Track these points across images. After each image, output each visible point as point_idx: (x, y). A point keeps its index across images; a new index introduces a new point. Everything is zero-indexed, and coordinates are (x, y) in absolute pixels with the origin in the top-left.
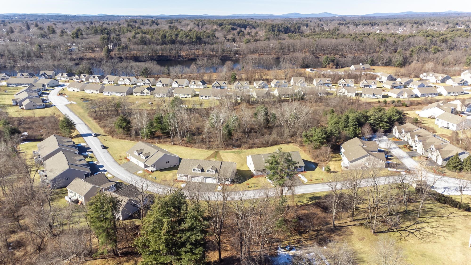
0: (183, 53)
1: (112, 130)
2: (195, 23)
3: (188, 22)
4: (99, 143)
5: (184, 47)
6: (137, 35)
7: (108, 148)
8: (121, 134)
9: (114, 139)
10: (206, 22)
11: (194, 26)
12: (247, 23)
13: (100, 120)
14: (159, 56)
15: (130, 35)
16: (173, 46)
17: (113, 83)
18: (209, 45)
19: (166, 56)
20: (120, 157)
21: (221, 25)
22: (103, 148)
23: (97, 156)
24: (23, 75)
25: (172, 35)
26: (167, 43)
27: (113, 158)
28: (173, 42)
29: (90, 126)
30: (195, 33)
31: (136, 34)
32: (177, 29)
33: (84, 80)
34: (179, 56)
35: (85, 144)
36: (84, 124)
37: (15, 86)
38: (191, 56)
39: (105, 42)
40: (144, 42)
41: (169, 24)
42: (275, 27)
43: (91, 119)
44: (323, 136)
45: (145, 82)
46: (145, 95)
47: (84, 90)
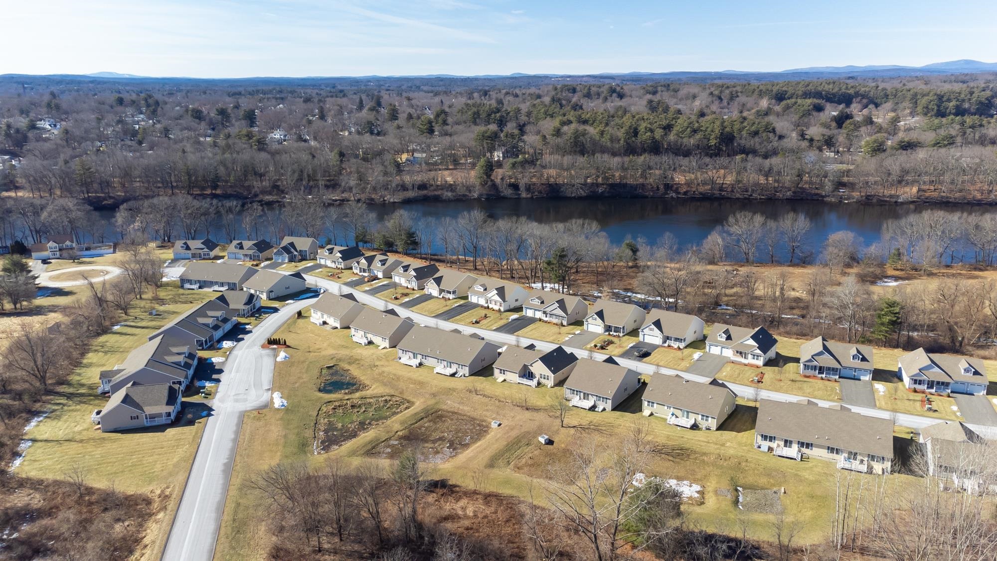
0: (679, 178)
2: (711, 94)
3: (694, 90)
5: (684, 161)
6: (565, 128)
10: (739, 89)
11: (710, 99)
12: (851, 91)
14: (612, 186)
15: (548, 125)
16: (654, 159)
17: (451, 296)
18: (759, 160)
19: (631, 186)
21: (780, 97)
24: (241, 248)
25: (654, 126)
26: (639, 151)
28: (655, 148)
30: (718, 123)
31: (563, 123)
32: (666, 110)
33: (380, 275)
34: (668, 187)
37: (196, 287)
38: (702, 189)
39: (485, 146)
40: (580, 147)
41: (649, 96)
42: (949, 100)
45: (548, 310)
46: (534, 383)
47: (349, 328)
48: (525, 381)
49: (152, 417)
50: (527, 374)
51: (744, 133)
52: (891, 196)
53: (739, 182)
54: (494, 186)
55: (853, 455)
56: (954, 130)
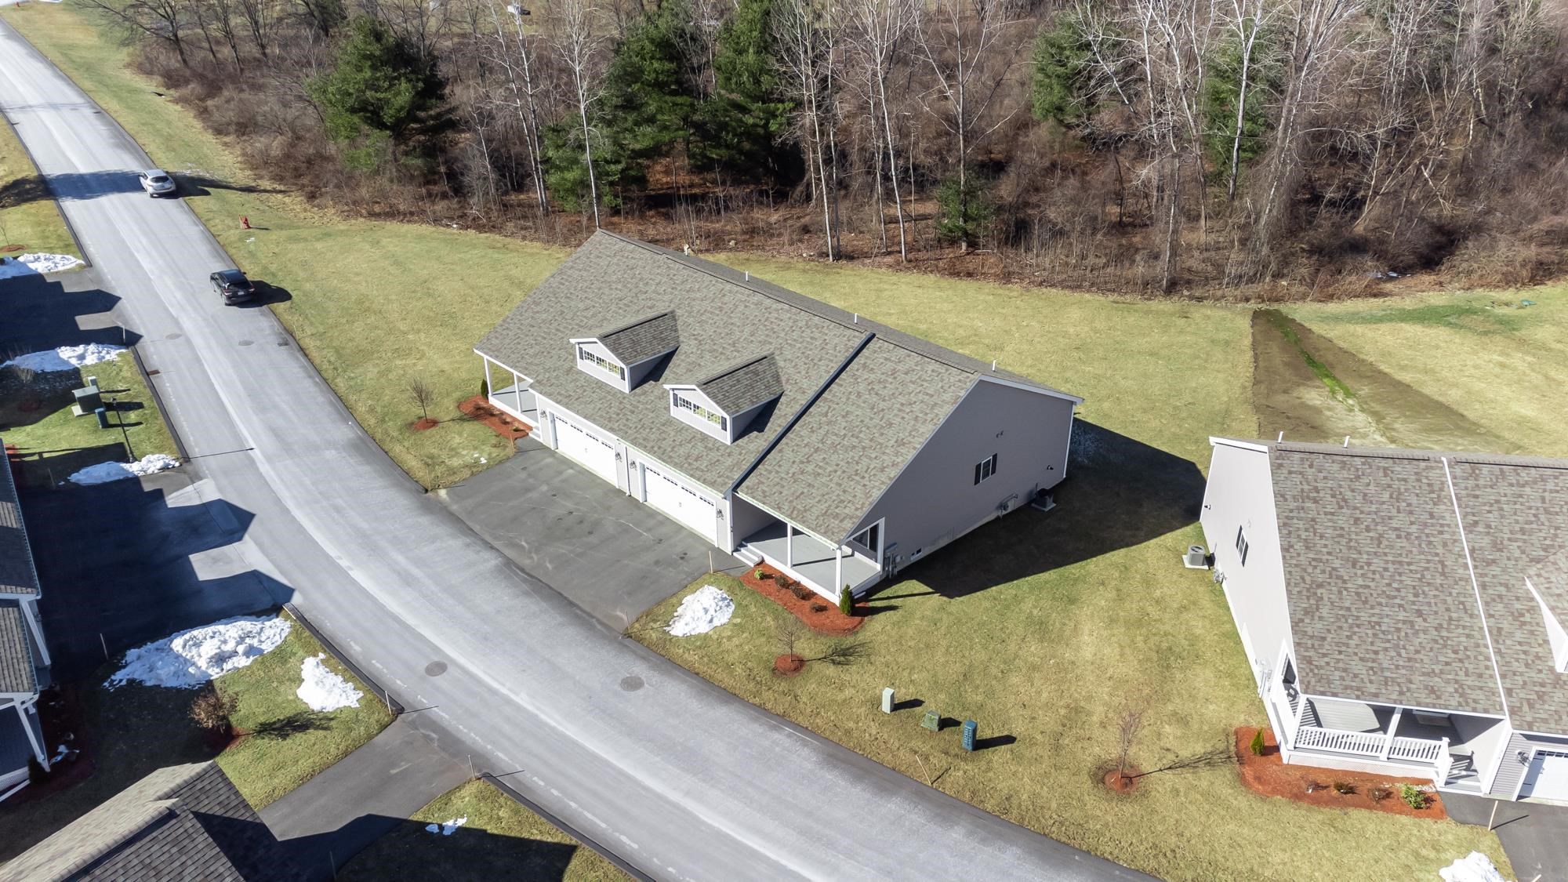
1: (307, 149)
4: (203, 248)
7: (282, 295)
8: (383, 181)
9: (330, 217)
13: (213, 88)
20: (422, 395)
22: (234, 301)
23: (170, 386)
27: (345, 408)
29: (128, 120)
35: (71, 262)
36: (88, 112)
43: (148, 85)
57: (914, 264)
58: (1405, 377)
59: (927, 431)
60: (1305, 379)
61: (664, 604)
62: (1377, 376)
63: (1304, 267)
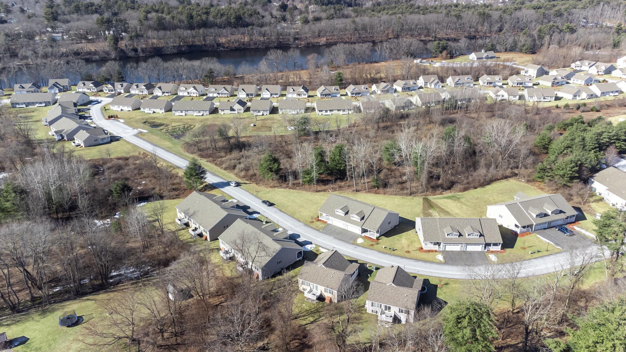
0: (223, 40)
4: (252, 196)
5: (224, 31)
6: (149, 15)
7: (273, 204)
13: (212, 158)
14: (189, 46)
16: (207, 31)
17: (168, 94)
18: (259, 28)
19: (199, 45)
22: (268, 206)
23: (271, 219)
24: (23, 88)
25: (200, 13)
26: (197, 26)
27: (298, 221)
30: (232, 11)
31: (147, 13)
33: (122, 91)
34: (219, 45)
35: (235, 200)
37: (24, 106)
38: (235, 45)
40: (162, 26)
44: (573, 169)
45: (220, 92)
46: (236, 112)
47: (139, 109)
48: (233, 112)
49: (103, 139)
50: (232, 109)
51: (246, 15)
52: (317, 43)
53: (251, 40)
54: (122, 50)
55: (344, 110)
56: (332, 11)
57: (369, 192)
58: (443, 208)
59: (384, 219)
60: (430, 209)
61: (355, 240)
62: (440, 208)
63: (430, 190)
